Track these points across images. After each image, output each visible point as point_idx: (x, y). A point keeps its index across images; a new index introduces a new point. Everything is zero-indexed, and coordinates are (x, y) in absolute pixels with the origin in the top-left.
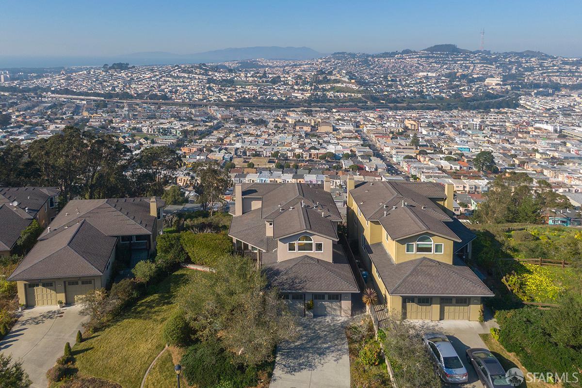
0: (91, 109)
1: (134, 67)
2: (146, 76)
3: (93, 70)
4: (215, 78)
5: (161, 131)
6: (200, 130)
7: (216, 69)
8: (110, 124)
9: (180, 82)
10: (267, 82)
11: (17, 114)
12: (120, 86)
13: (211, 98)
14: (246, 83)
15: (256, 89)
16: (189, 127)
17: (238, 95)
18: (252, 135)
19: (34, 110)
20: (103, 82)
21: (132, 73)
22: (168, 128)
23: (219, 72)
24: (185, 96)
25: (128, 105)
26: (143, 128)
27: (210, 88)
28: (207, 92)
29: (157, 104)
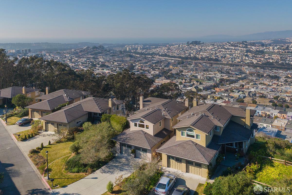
0: (175, 65)
1: (203, 43)
2: (209, 48)
3: (181, 45)
4: (251, 50)
5: (208, 78)
6: (231, 79)
7: (253, 44)
8: (181, 73)
9: (229, 52)
10: (288, 52)
11: (139, 65)
12: (194, 53)
13: (246, 61)
14: (273, 53)
15: (279, 57)
16: (226, 77)
17: (265, 60)
18: (264, 84)
19: (148, 64)
20: (186, 51)
21: (202, 46)
22: (212, 77)
23: (255, 46)
24: (230, 60)
25: (195, 63)
26: (198, 76)
27: (247, 56)
28: (244, 58)
29: (211, 63)
